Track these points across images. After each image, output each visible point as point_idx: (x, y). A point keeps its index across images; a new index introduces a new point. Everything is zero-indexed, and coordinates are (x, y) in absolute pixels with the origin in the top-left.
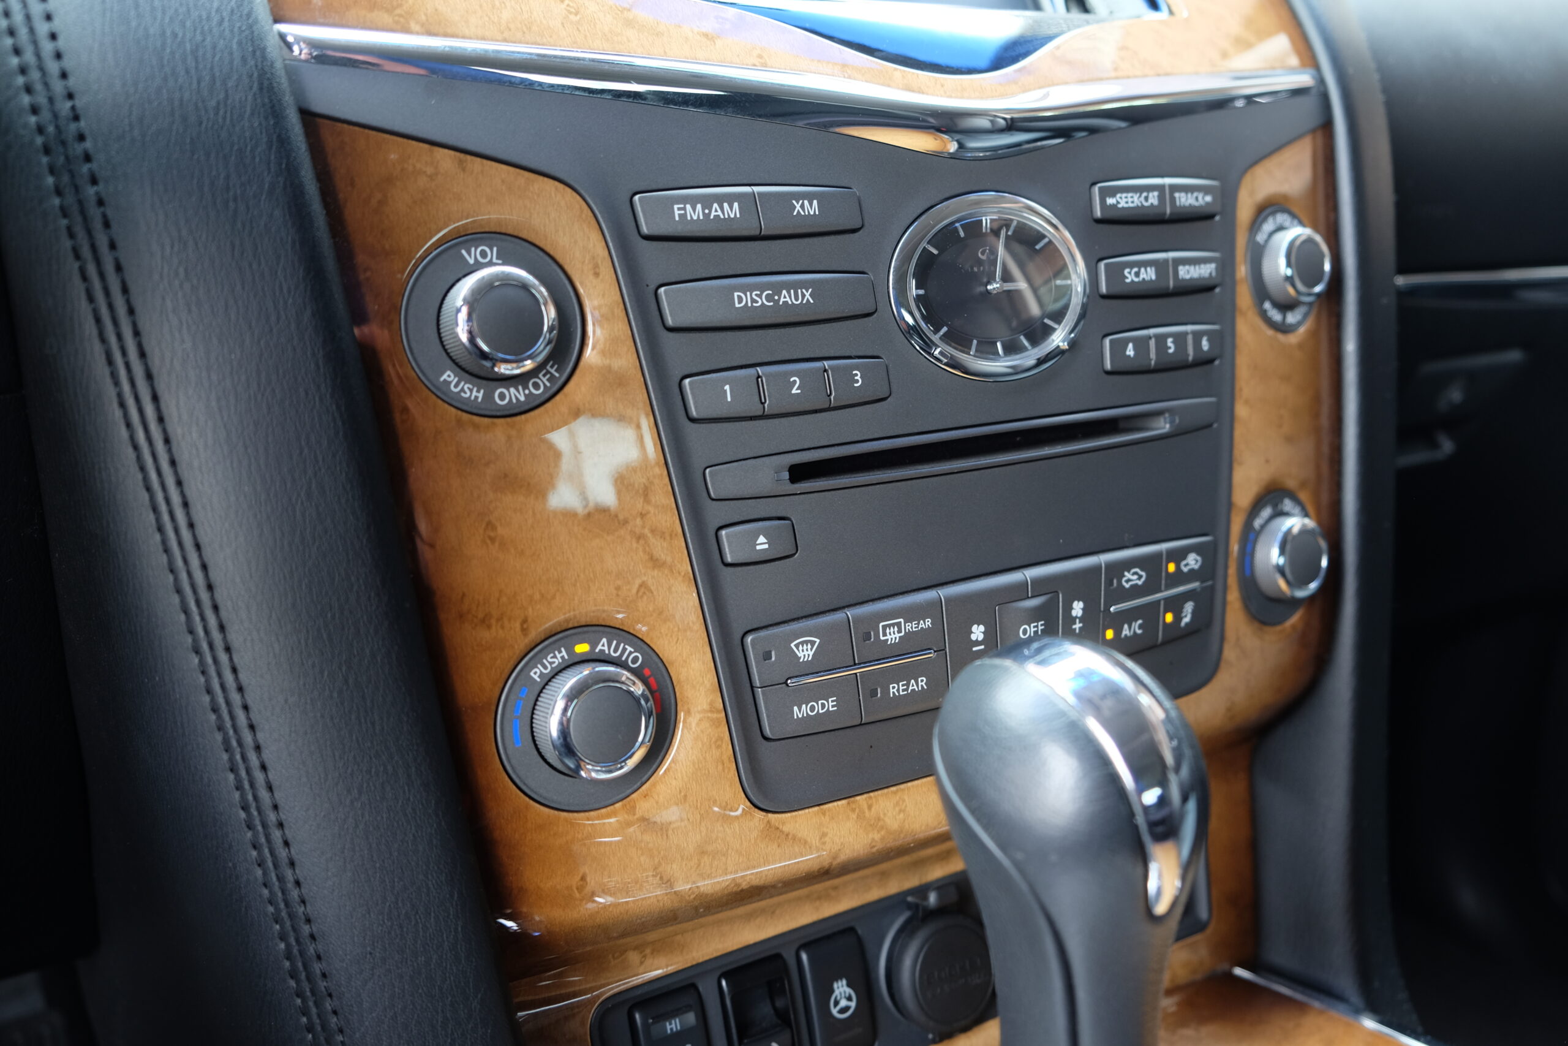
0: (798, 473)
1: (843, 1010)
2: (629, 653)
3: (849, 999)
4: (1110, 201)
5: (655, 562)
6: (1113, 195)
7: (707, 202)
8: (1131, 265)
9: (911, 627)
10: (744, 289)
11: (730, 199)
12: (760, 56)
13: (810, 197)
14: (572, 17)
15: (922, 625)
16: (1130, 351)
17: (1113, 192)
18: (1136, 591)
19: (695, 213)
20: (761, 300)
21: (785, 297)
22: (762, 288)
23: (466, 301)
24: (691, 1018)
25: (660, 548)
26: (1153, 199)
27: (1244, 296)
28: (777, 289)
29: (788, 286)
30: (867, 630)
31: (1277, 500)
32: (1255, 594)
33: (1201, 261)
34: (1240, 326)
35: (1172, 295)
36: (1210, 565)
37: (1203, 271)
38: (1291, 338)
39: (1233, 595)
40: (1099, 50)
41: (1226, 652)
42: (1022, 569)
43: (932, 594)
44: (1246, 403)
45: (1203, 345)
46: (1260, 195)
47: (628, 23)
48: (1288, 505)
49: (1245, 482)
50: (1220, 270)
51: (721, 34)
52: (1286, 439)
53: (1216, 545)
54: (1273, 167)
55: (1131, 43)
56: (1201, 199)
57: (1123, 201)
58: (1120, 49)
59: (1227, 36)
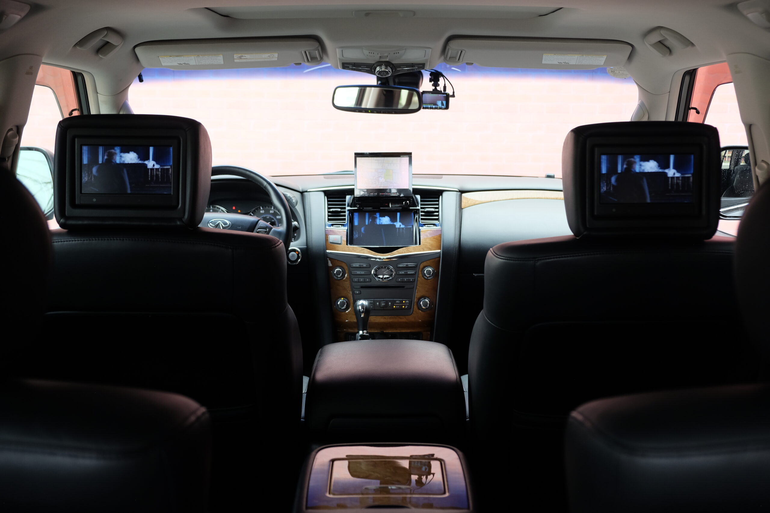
0: (362, 287)
4: (399, 266)
5: (349, 293)
7: (356, 265)
8: (401, 272)
9: (371, 302)
13: (365, 265)
16: (399, 280)
17: (399, 265)
18: (398, 303)
19: (355, 266)
20: (359, 273)
21: (362, 273)
26: (405, 265)
27: (420, 275)
28: (361, 272)
31: (424, 297)
32: (419, 307)
33: (412, 272)
34: (419, 278)
35: (406, 275)
36: (411, 302)
37: (412, 273)
38: (429, 280)
39: (415, 307)
40: (404, 250)
41: (414, 312)
42: (384, 299)
43: (373, 299)
44: (419, 286)
45: (411, 280)
46: (425, 265)
47: (353, 250)
48: (427, 298)
49: (417, 295)
50: (416, 272)
51: (361, 251)
52: (426, 291)
53: (412, 301)
54: (428, 262)
55: (409, 249)
56: (413, 266)
57: (401, 266)
58: (407, 250)
59: (426, 247)
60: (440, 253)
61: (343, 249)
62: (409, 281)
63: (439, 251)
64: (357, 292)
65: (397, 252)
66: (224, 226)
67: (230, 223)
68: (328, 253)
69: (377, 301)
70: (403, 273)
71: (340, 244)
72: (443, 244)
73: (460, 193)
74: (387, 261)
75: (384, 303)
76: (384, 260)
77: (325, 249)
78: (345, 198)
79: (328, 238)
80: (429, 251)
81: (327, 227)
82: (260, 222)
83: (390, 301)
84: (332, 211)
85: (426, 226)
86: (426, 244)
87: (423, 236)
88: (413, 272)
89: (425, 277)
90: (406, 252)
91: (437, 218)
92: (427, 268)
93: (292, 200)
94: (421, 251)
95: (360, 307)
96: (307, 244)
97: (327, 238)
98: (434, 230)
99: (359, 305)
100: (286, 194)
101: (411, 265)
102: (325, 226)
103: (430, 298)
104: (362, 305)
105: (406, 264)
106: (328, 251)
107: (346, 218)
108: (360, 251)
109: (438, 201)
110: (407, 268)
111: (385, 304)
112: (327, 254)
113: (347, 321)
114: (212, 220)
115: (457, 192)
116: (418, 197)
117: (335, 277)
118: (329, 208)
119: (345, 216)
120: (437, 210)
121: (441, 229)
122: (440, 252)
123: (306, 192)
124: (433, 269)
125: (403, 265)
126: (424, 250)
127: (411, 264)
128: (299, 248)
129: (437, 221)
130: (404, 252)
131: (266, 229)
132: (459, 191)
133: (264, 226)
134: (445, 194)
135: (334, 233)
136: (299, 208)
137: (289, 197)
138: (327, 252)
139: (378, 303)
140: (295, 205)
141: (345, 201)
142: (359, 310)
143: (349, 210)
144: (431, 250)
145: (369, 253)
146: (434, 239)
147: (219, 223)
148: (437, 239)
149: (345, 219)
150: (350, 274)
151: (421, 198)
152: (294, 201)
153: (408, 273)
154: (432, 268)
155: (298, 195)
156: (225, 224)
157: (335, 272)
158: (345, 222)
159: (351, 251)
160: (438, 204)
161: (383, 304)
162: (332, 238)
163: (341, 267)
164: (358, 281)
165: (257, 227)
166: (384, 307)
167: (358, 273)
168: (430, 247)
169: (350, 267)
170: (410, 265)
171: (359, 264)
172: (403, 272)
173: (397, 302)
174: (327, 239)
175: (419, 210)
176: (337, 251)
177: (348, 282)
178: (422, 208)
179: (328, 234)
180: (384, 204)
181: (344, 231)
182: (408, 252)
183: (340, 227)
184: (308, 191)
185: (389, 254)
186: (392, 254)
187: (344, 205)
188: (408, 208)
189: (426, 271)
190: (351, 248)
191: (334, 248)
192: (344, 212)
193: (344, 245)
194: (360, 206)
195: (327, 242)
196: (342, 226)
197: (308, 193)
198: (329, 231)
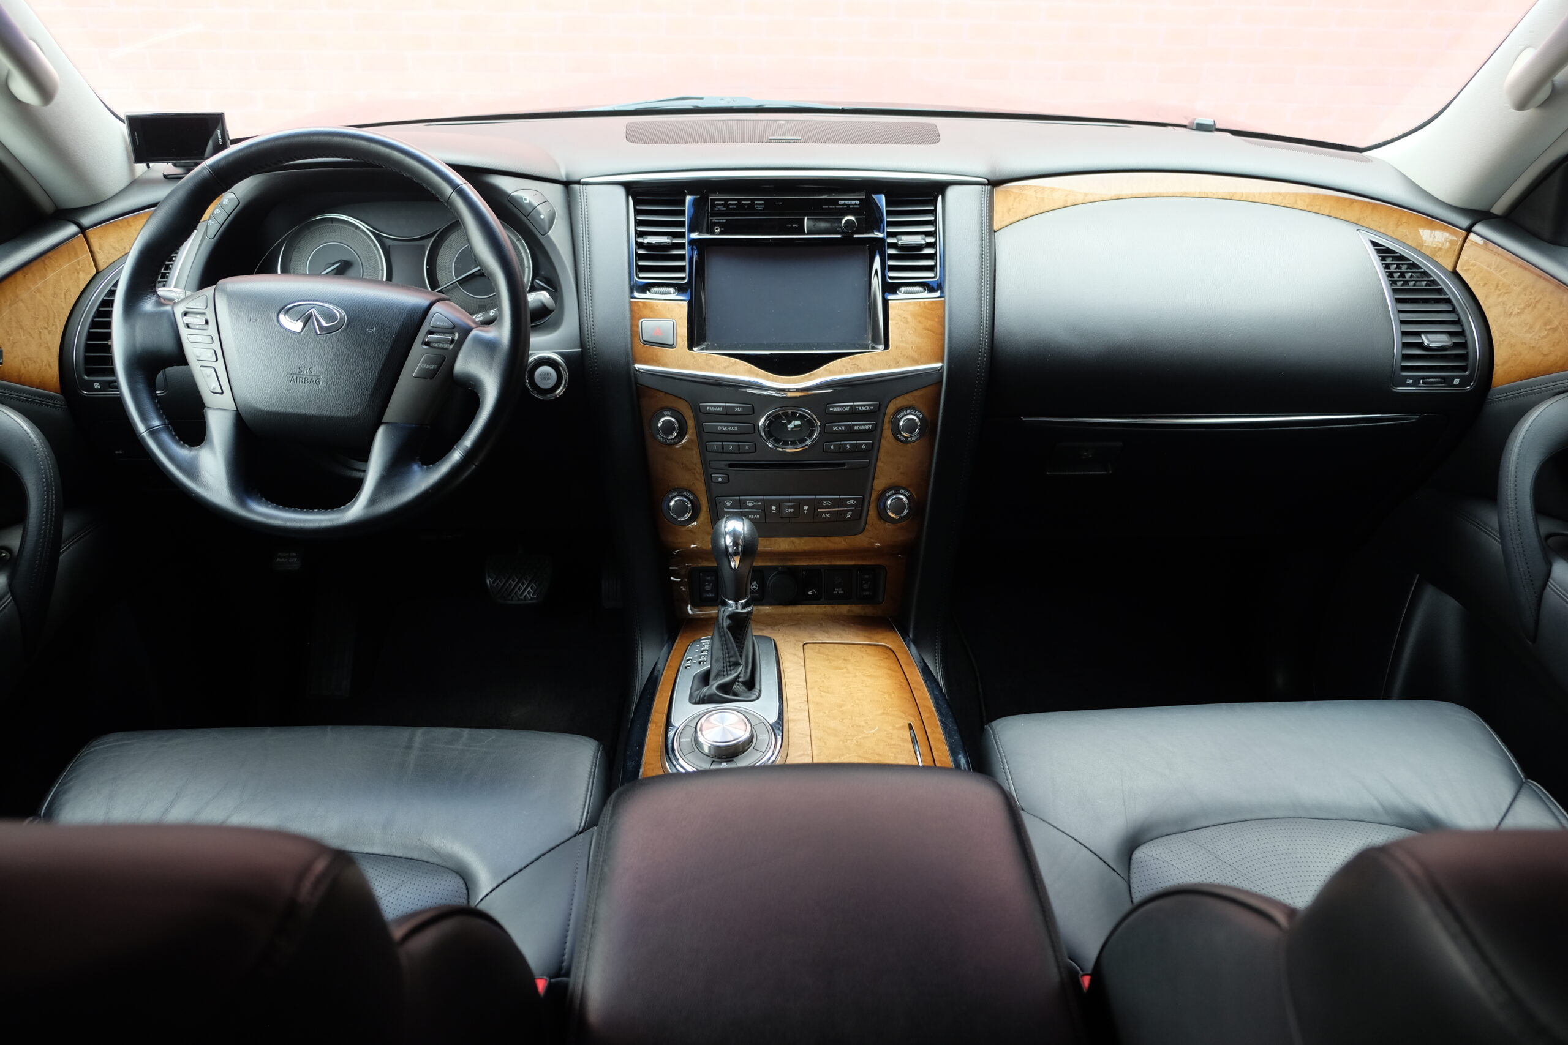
0: (731, 466)
1: (755, 589)
2: (692, 497)
3: (756, 586)
4: (831, 409)
5: (697, 479)
6: (833, 408)
7: (715, 407)
8: (836, 426)
9: (756, 503)
10: (721, 426)
11: (720, 406)
13: (739, 407)
15: (758, 504)
16: (832, 447)
17: (832, 407)
18: (827, 507)
19: (712, 409)
20: (725, 429)
21: (731, 429)
22: (725, 426)
23: (663, 421)
24: (713, 578)
25: (698, 476)
26: (847, 409)
27: (888, 433)
28: (729, 426)
29: (732, 426)
30: (744, 502)
31: (897, 489)
32: (882, 515)
33: (867, 424)
34: (883, 441)
35: (851, 433)
36: (860, 504)
37: (866, 427)
38: (909, 445)
39: (872, 513)
40: (844, 366)
41: (867, 527)
42: (789, 495)
43: (762, 497)
44: (882, 462)
45: (864, 446)
46: (899, 405)
47: (707, 364)
48: (902, 491)
49: (880, 484)
50: (875, 426)
51: (728, 366)
52: (901, 473)
53: (863, 499)
54: (908, 396)
55: (858, 363)
56: (868, 408)
57: (835, 409)
58: (852, 365)
59: (904, 356)
60: (943, 372)
61: (680, 363)
62: (856, 451)
63: (939, 365)
64: (720, 479)
65: (825, 369)
66: (324, 323)
67: (344, 314)
68: (639, 371)
69: (773, 502)
70: (843, 428)
71: (671, 346)
72: (950, 348)
73: (989, 187)
74: (800, 397)
75: (790, 507)
76: (789, 394)
77: (631, 362)
78: (683, 203)
79: (638, 326)
80: (912, 365)
81: (636, 294)
82: (434, 309)
83: (806, 502)
84: (648, 243)
85: (903, 289)
86: (904, 345)
87: (894, 322)
88: (868, 426)
89: (899, 435)
90: (850, 370)
91: (930, 263)
92: (904, 413)
93: (540, 214)
94: (890, 367)
95: (729, 541)
96: (582, 343)
97: (635, 329)
98: (924, 302)
99: (726, 533)
100: (521, 198)
101: (864, 406)
102: (632, 292)
103: (910, 489)
104: (735, 535)
105: (852, 404)
106: (637, 366)
107: (685, 263)
108: (725, 368)
109: (933, 212)
110: (854, 415)
111: (792, 510)
112: (636, 376)
113: (693, 546)
114: (287, 305)
115: (984, 187)
116: (881, 200)
117: (658, 436)
118: (639, 234)
119: (681, 258)
120: (931, 240)
121: (943, 299)
122: (942, 368)
123: (578, 183)
124: (921, 416)
125: (842, 406)
126: (897, 365)
127: (862, 405)
128: (561, 354)
129: (931, 274)
130: (844, 370)
131: (453, 333)
132: (986, 182)
133: (446, 324)
134: (951, 192)
135: (655, 315)
136: (558, 236)
137: (530, 204)
138: (635, 368)
139: (774, 508)
140: (547, 227)
141: (682, 213)
142: (727, 548)
143: (692, 242)
144: (917, 362)
145: (751, 373)
146: (927, 331)
147: (311, 312)
148: (931, 331)
149: (681, 269)
150: (699, 428)
151: (888, 204)
152: (542, 217)
153: (856, 428)
154: (918, 414)
155: (555, 192)
156: (329, 316)
157: (659, 425)
158: (684, 278)
159: (701, 369)
160: (932, 223)
161: (788, 510)
162: (649, 327)
163: (675, 413)
164: (721, 451)
165: (425, 327)
166: (790, 517)
167: (722, 427)
168: (916, 356)
169: (697, 410)
170: (860, 408)
171: (724, 404)
172: (841, 426)
173: (825, 503)
174: (635, 331)
175: (882, 240)
176: (663, 366)
177: (694, 452)
178: (890, 235)
179: (638, 314)
180: (790, 225)
181: (680, 306)
182: (856, 370)
183: (670, 294)
184: (582, 180)
185: (805, 377)
186: (813, 377)
187: (681, 224)
188: (855, 236)
189: (904, 421)
190: (700, 360)
191: (654, 358)
192: (681, 246)
193: (682, 348)
194: (722, 229)
195: (636, 339)
196: (675, 289)
197: (581, 186)
198: (641, 305)
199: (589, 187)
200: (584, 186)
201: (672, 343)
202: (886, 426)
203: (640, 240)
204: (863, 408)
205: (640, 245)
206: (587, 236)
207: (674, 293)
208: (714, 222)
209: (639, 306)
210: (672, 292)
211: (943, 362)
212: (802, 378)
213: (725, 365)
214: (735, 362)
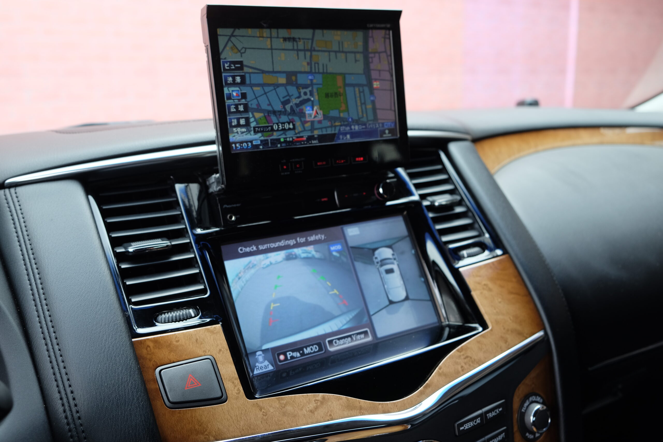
4: (462, 428)
6: (463, 426)
12: (330, 415)
14: (265, 417)
26: (478, 421)
27: (518, 436)
33: (500, 433)
37: (500, 438)
38: (537, 441)
40: (457, 363)
46: (521, 396)
47: (284, 414)
50: (507, 432)
51: (316, 408)
54: (527, 380)
55: (469, 354)
56: (497, 412)
57: (467, 426)
58: (465, 358)
59: (508, 330)
60: (548, 340)
61: (242, 423)
63: (542, 332)
65: (439, 374)
71: (218, 399)
72: (545, 310)
73: (473, 144)
78: (170, 193)
79: (154, 381)
81: (137, 330)
84: (133, 252)
85: (464, 253)
86: (501, 318)
87: (478, 292)
88: (502, 436)
89: (527, 434)
90: (465, 367)
91: (469, 221)
92: (528, 402)
94: (502, 349)
97: (151, 386)
98: (491, 264)
101: (494, 409)
102: (131, 329)
105: (480, 412)
107: (199, 270)
108: (311, 411)
109: (445, 170)
110: (485, 426)
115: (469, 143)
119: (190, 263)
120: (456, 198)
121: (508, 255)
123: (2, 186)
124: (541, 401)
125: (472, 420)
126: (504, 346)
127: (491, 409)
129: (476, 233)
130: (460, 369)
132: (469, 138)
141: (173, 205)
143: (199, 240)
144: (523, 335)
145: (351, 408)
146: (513, 296)
148: (517, 294)
159: (279, 425)
160: (452, 181)
162: (173, 377)
168: (518, 327)
170: (490, 415)
174: (152, 391)
175: (418, 203)
178: (423, 197)
179: (150, 360)
180: (318, 200)
181: (212, 332)
182: (471, 363)
183: (191, 317)
184: (8, 181)
185: (421, 393)
186: (429, 390)
187: (177, 219)
188: (389, 203)
189: (534, 416)
190: (272, 410)
191: (197, 427)
192: (186, 248)
193: (237, 398)
194: (238, 216)
195: (158, 404)
196: (196, 309)
197: (7, 190)
198: (151, 345)
199: (20, 190)
200: (12, 190)
201: (219, 394)
202: (516, 428)
203: (120, 250)
204: (494, 414)
205: (120, 258)
206: (32, 256)
207: (195, 317)
208: (226, 208)
209: (149, 346)
210: (193, 315)
211: (544, 329)
212: (418, 396)
213: (312, 406)
214: (324, 398)
